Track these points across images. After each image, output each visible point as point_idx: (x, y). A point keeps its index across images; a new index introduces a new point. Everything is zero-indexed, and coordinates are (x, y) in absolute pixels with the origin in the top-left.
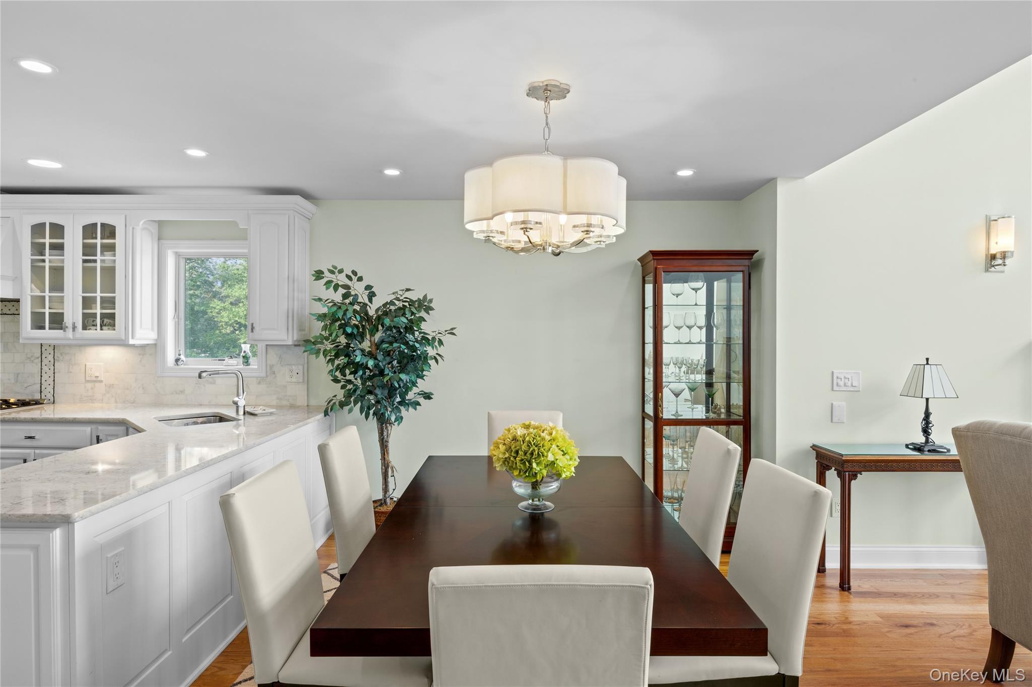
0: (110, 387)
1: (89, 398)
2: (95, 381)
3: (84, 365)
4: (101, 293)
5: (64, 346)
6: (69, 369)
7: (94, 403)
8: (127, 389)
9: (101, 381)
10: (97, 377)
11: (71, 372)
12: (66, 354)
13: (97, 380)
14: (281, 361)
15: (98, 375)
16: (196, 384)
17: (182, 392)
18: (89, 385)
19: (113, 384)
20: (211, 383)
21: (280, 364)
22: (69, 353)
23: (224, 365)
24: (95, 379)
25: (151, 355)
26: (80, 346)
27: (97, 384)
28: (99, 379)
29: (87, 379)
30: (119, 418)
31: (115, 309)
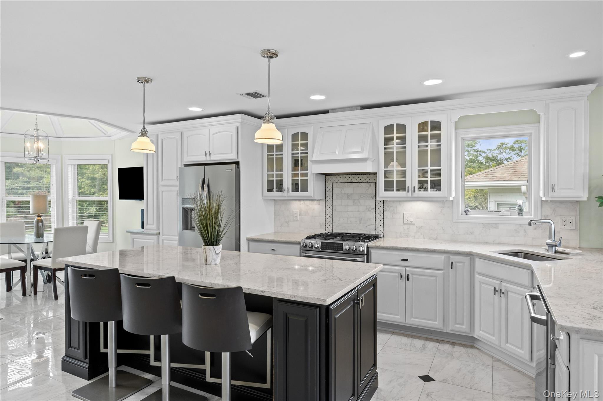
0: (420, 228)
1: (406, 235)
2: (410, 224)
3: (403, 214)
4: (431, 167)
5: (390, 201)
6: (393, 216)
7: (409, 238)
8: (432, 230)
9: (414, 224)
10: (411, 221)
11: (394, 218)
12: (391, 207)
13: (411, 224)
14: (555, 213)
15: (412, 220)
16: (483, 228)
17: (472, 233)
18: (406, 227)
19: (422, 227)
20: (495, 228)
21: (554, 215)
22: (393, 206)
23: (500, 215)
24: (411, 223)
25: (448, 207)
26: (400, 201)
27: (411, 226)
28: (413, 223)
29: (405, 223)
30: (467, 251)
31: (441, 177)
